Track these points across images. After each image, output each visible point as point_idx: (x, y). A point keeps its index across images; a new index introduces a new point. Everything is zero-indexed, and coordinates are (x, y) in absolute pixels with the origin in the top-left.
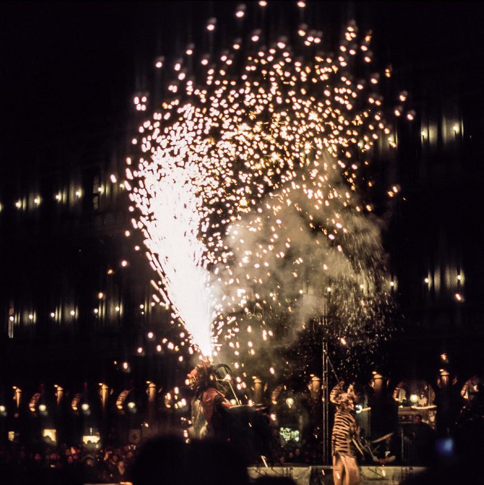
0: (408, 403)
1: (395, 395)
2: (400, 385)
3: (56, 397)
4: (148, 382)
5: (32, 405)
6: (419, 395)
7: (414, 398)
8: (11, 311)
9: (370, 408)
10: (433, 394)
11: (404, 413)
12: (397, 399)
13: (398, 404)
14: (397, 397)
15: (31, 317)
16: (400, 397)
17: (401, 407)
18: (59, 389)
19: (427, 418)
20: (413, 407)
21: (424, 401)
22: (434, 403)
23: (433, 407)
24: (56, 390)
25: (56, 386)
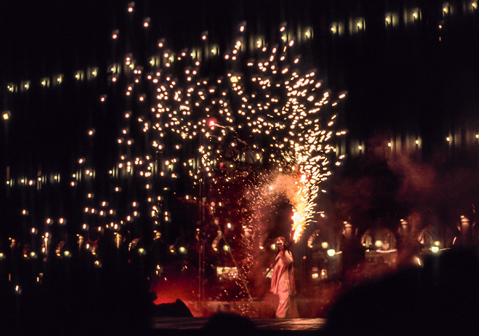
0: (373, 248)
1: (363, 241)
2: (367, 232)
3: (78, 244)
4: (155, 231)
5: (58, 251)
6: (383, 241)
7: (378, 243)
8: (39, 173)
9: (341, 252)
10: (395, 240)
11: (370, 256)
12: (364, 245)
13: (365, 248)
14: (365, 243)
15: (56, 178)
16: (367, 242)
17: (368, 251)
18: (81, 237)
19: (390, 260)
20: (378, 251)
21: (387, 246)
22: (395, 248)
23: (394, 250)
24: (78, 238)
25: (78, 235)
